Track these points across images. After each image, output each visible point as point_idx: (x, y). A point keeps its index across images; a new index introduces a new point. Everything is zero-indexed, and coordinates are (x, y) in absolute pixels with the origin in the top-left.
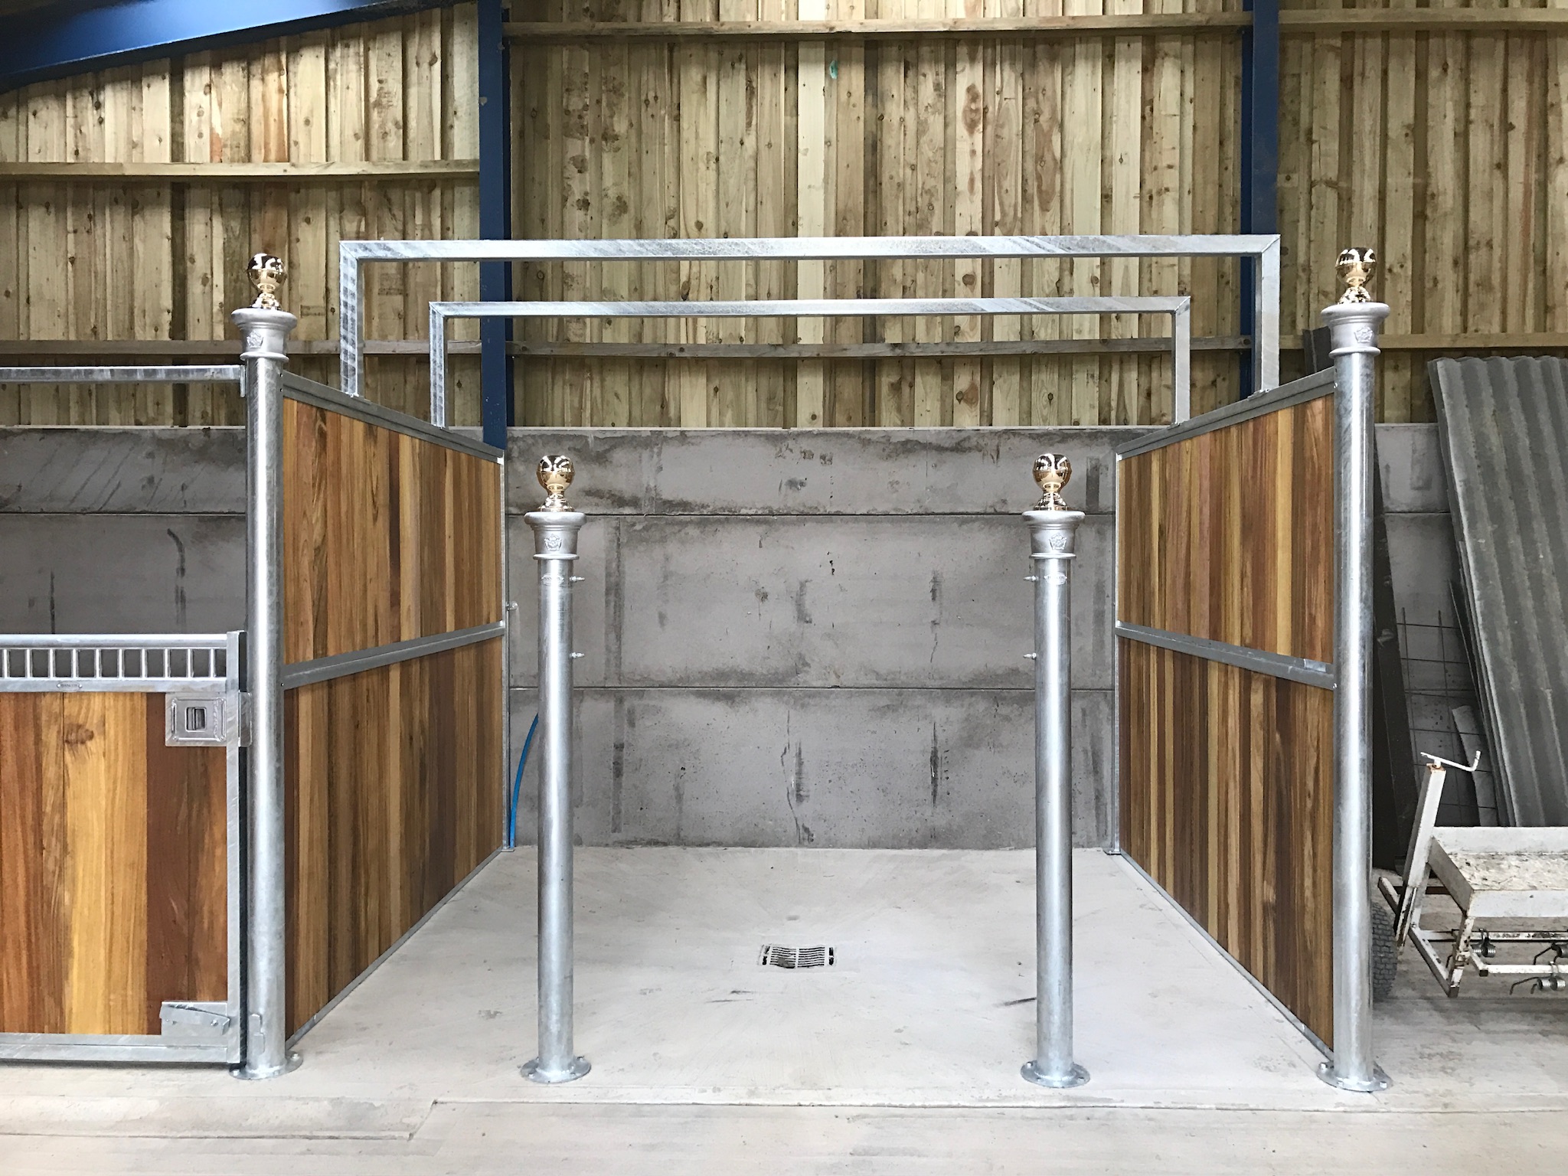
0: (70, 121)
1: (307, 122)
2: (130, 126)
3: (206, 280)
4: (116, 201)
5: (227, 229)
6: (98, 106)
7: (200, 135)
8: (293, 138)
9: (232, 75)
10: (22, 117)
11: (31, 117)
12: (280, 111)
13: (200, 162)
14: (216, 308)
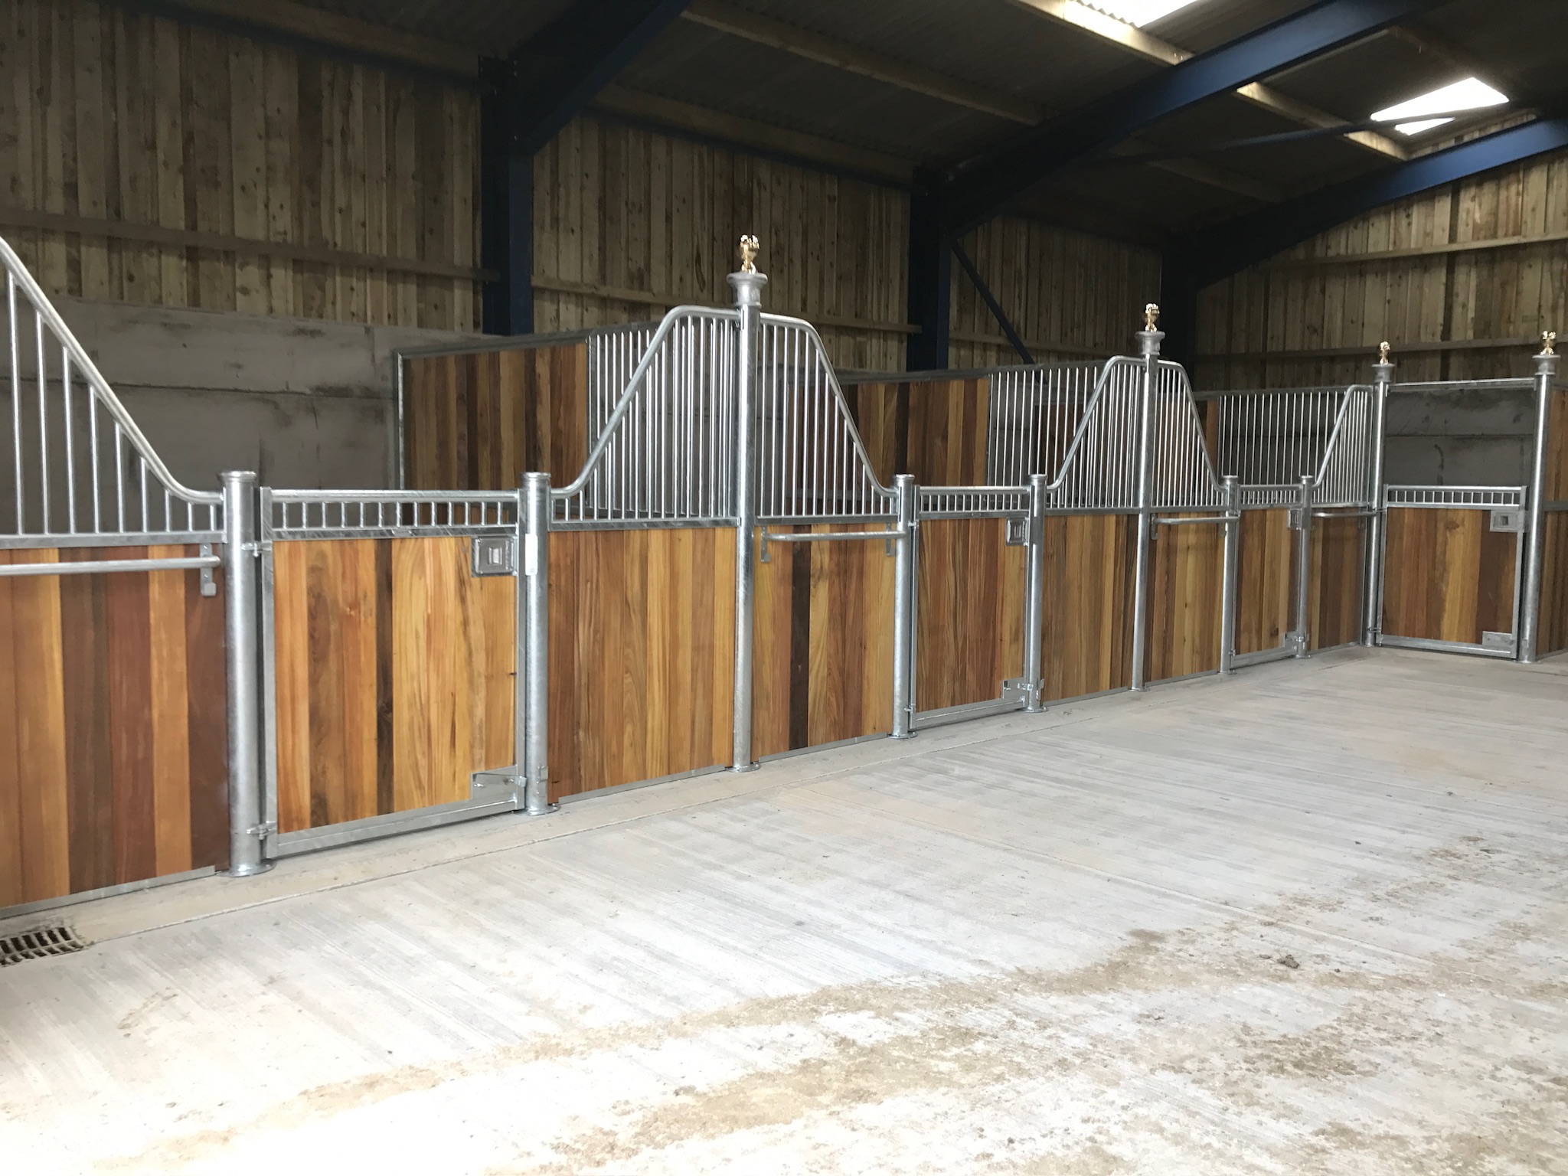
0: (1392, 227)
1: (1534, 210)
2: (1426, 224)
3: (1464, 306)
4: (1415, 267)
5: (1479, 276)
6: (1408, 216)
7: (1467, 225)
8: (1524, 219)
9: (1489, 189)
10: (1366, 227)
11: (1370, 227)
12: (1517, 205)
13: (1466, 241)
14: (1469, 320)
